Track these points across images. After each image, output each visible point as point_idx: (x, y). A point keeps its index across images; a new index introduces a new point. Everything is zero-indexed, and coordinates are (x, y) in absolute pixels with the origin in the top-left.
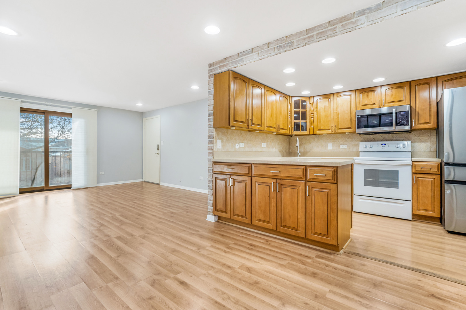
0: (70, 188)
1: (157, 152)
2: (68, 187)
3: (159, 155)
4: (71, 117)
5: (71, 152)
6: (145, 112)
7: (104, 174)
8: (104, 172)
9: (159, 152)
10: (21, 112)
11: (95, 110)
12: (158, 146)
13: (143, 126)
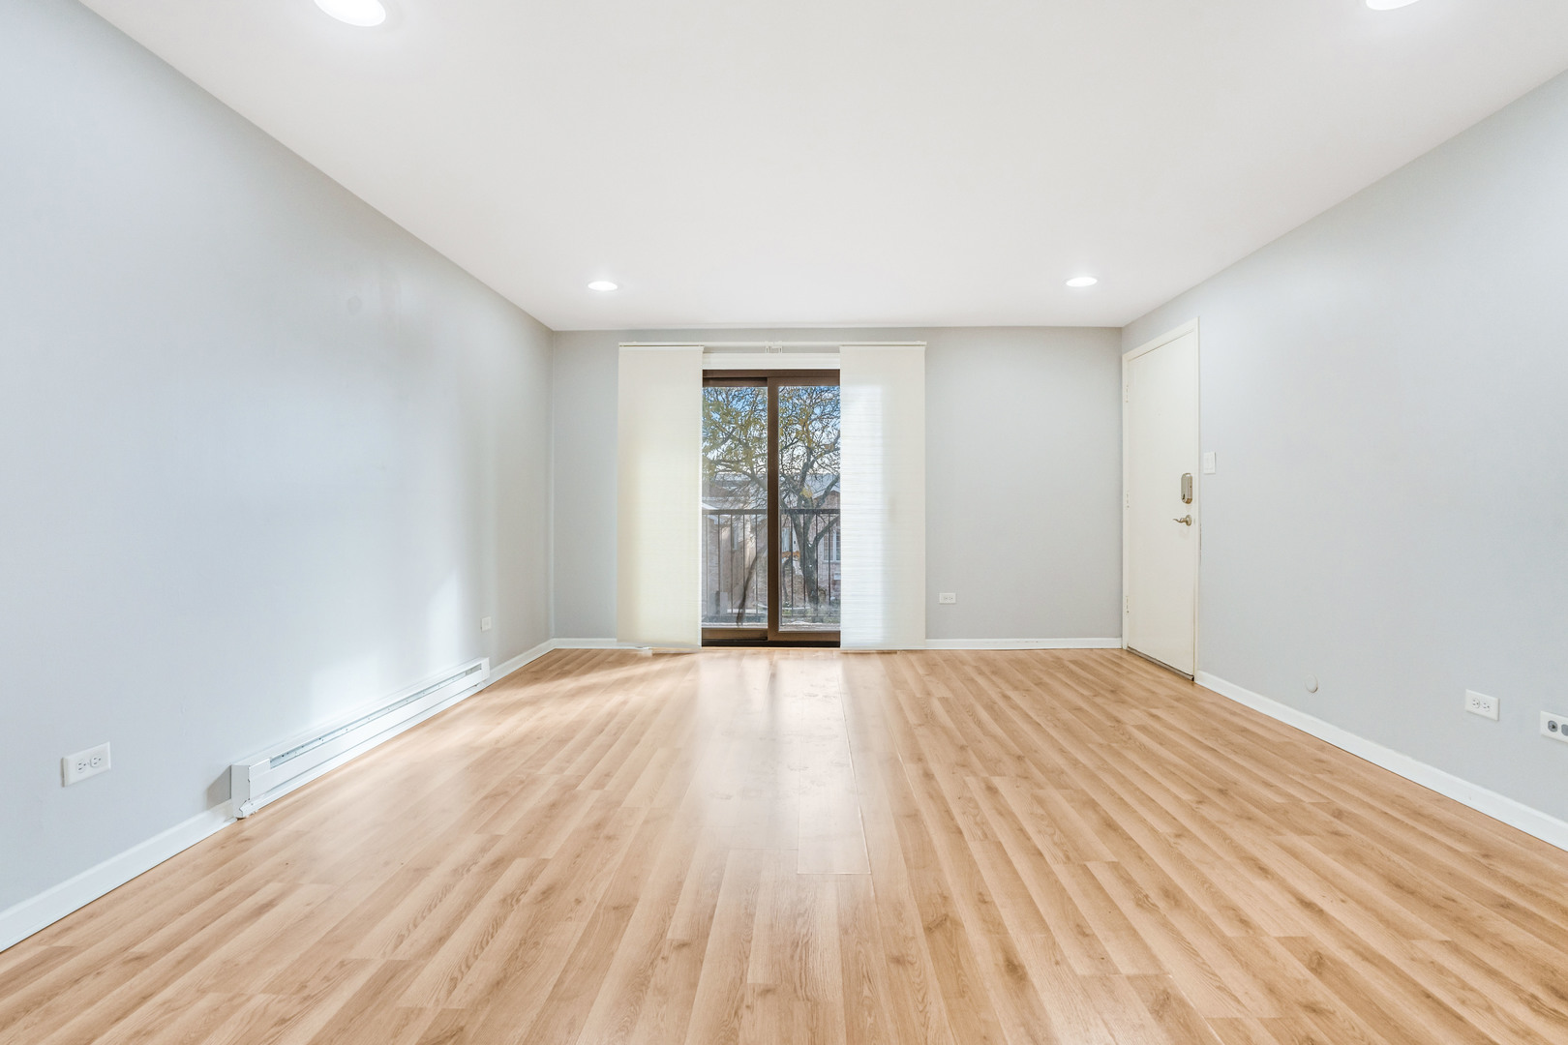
0: (837, 644)
1: (1183, 510)
2: (830, 641)
3: (1195, 526)
4: (838, 383)
5: (837, 511)
6: (1127, 326)
7: (954, 601)
8: (953, 595)
9: (1192, 511)
10: (704, 386)
11: (919, 343)
12: (1187, 482)
13: (1124, 390)
